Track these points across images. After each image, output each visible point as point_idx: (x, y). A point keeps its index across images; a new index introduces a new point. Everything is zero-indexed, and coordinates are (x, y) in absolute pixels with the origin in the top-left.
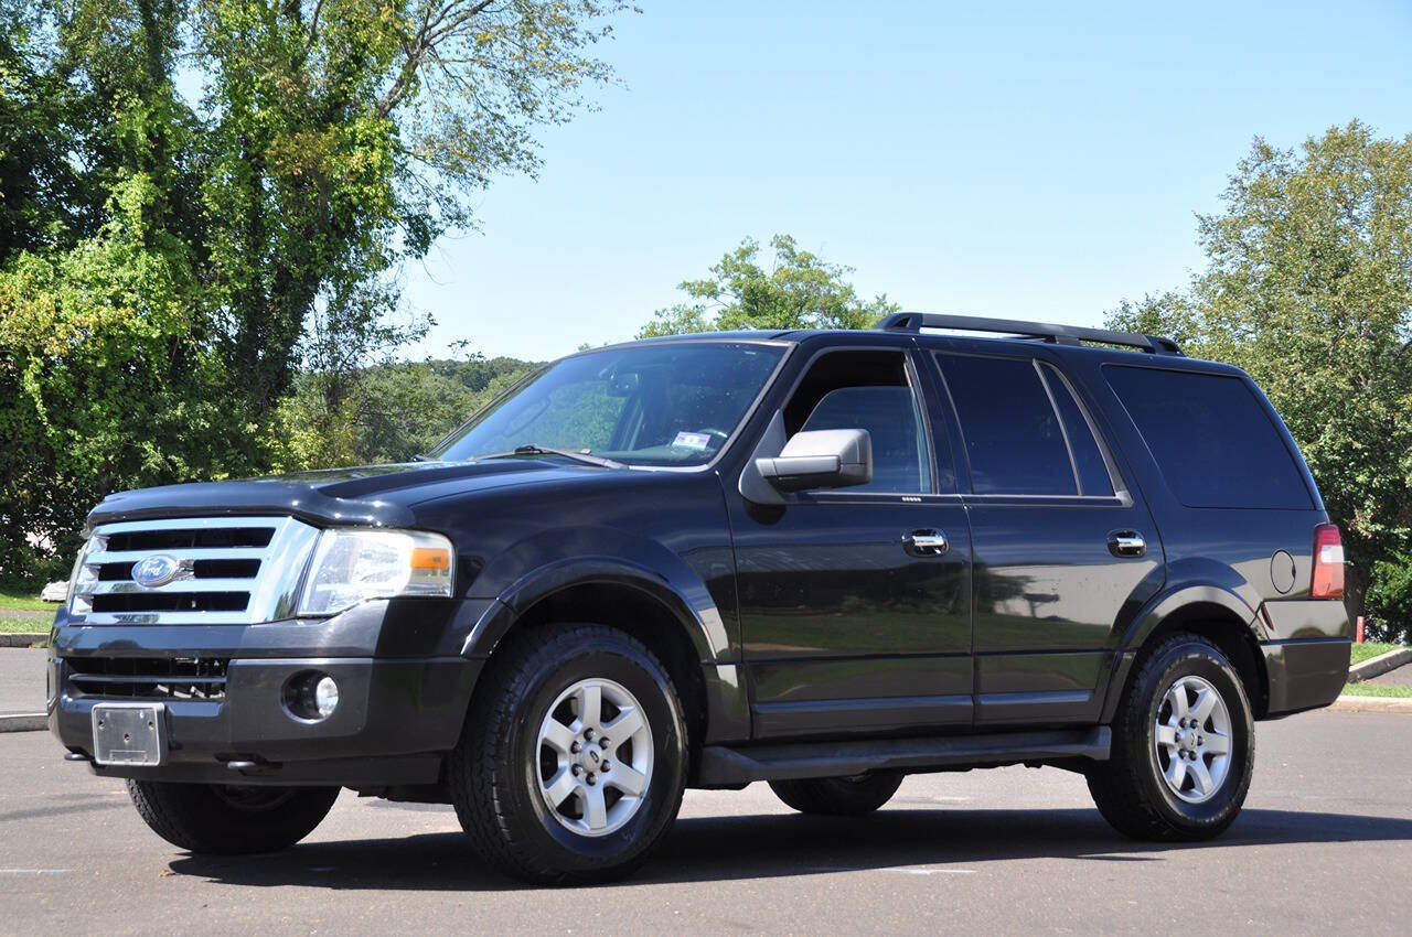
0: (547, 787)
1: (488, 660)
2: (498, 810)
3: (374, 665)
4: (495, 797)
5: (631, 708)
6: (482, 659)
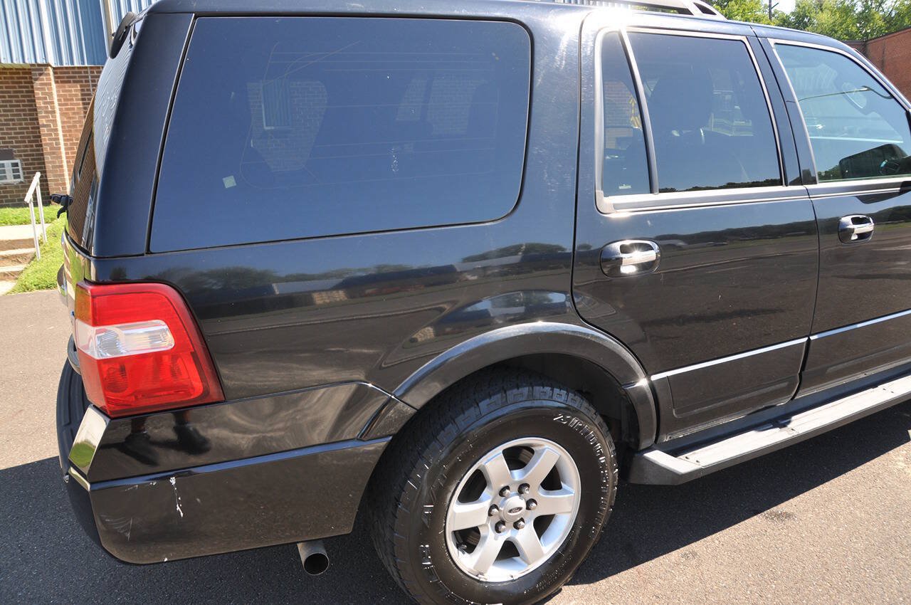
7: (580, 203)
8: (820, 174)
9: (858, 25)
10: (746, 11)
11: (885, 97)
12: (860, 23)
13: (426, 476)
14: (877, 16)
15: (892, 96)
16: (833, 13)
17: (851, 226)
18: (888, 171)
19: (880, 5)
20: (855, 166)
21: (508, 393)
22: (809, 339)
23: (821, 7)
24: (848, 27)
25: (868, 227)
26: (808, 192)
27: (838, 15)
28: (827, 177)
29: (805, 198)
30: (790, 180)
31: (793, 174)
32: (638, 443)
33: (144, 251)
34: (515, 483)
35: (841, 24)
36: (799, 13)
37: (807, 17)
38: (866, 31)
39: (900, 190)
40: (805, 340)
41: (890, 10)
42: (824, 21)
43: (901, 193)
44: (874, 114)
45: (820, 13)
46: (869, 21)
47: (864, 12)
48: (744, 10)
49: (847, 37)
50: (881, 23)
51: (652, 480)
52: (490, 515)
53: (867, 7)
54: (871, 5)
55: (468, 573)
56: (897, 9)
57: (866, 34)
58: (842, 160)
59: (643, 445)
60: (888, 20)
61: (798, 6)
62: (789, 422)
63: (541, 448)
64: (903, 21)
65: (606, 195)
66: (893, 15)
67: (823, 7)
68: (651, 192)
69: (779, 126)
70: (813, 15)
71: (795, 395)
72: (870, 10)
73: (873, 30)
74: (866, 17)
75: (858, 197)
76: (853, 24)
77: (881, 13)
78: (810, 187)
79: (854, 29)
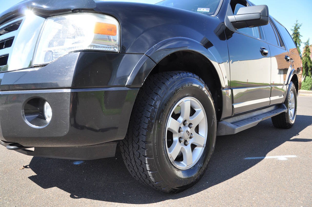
0: (170, 152)
1: (141, 88)
2: (148, 169)
3: (71, 92)
4: (147, 162)
5: (200, 109)
6: (138, 88)
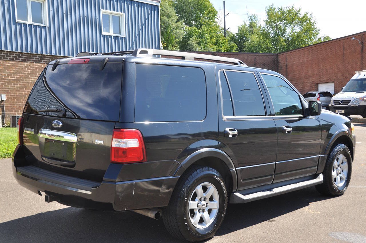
7: (219, 117)
8: (276, 113)
9: (272, 43)
10: (212, 32)
11: (291, 90)
12: (273, 43)
13: (185, 190)
14: (282, 40)
15: (294, 90)
16: (259, 36)
17: (285, 129)
18: (295, 113)
19: (283, 34)
20: (285, 111)
21: (203, 168)
22: (276, 163)
23: (252, 31)
24: (267, 44)
25: (290, 129)
26: (273, 118)
27: (261, 37)
28: (278, 114)
29: (272, 120)
30: (268, 115)
31: (268, 113)
32: (232, 190)
33: (134, 121)
34: (204, 197)
35: (263, 42)
36: (240, 34)
37: (245, 36)
38: (277, 47)
39: (299, 119)
40: (275, 163)
41: (288, 37)
42: (254, 40)
43: (299, 120)
44: (289, 96)
45: (252, 35)
46: (278, 42)
47: (275, 37)
48: (211, 31)
49: (267, 50)
50: (284, 44)
51: (237, 202)
52: (198, 206)
53: (276, 34)
54: (279, 33)
55: (193, 223)
56: (292, 36)
57: (277, 49)
58: (281, 110)
59: (234, 191)
60: (287, 42)
61: (240, 30)
62: (272, 190)
63: (209, 187)
64: (295, 43)
65: (224, 116)
66: (290, 40)
67: (253, 32)
68: (234, 116)
69: (264, 99)
70: (248, 36)
71: (273, 181)
72: (278, 36)
73: (280, 47)
74: (276, 40)
75: (285, 120)
76: (270, 43)
77: (284, 38)
78: (273, 116)
79: (270, 46)
